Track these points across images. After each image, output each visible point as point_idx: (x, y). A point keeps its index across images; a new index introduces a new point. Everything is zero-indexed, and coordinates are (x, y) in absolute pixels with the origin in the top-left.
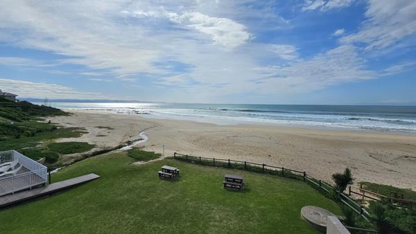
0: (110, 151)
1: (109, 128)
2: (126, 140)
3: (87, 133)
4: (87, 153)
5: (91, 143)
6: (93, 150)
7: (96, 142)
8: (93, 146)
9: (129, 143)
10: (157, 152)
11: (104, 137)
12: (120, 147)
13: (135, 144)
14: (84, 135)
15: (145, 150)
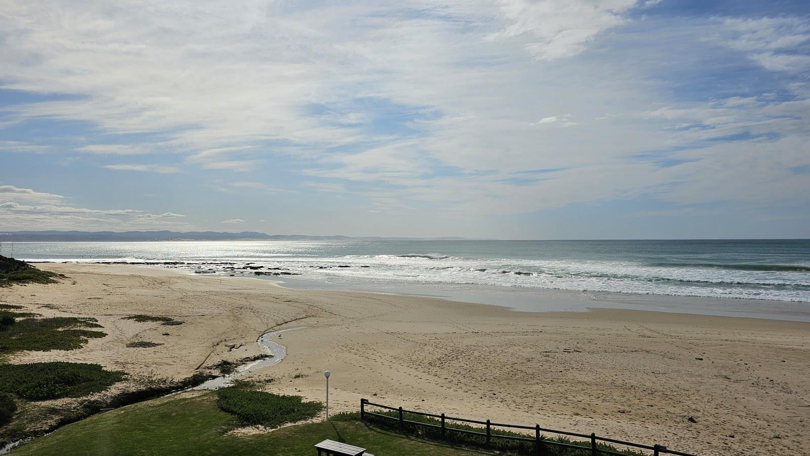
0: (167, 391)
1: (167, 321)
2: (217, 360)
3: (101, 335)
4: (96, 397)
5: (109, 367)
6: (115, 390)
7: (124, 364)
8: (117, 377)
9: (226, 367)
10: (308, 396)
11: (151, 350)
12: (197, 380)
13: (243, 372)
14: (92, 342)
15: (273, 390)
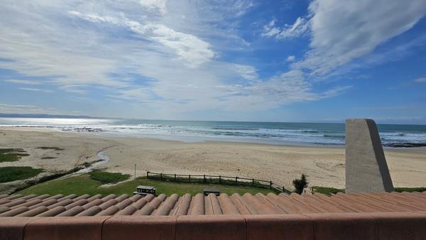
2: (83, 162)
3: (27, 155)
5: (35, 167)
7: (42, 166)
8: (40, 171)
12: (76, 170)
15: (108, 171)
